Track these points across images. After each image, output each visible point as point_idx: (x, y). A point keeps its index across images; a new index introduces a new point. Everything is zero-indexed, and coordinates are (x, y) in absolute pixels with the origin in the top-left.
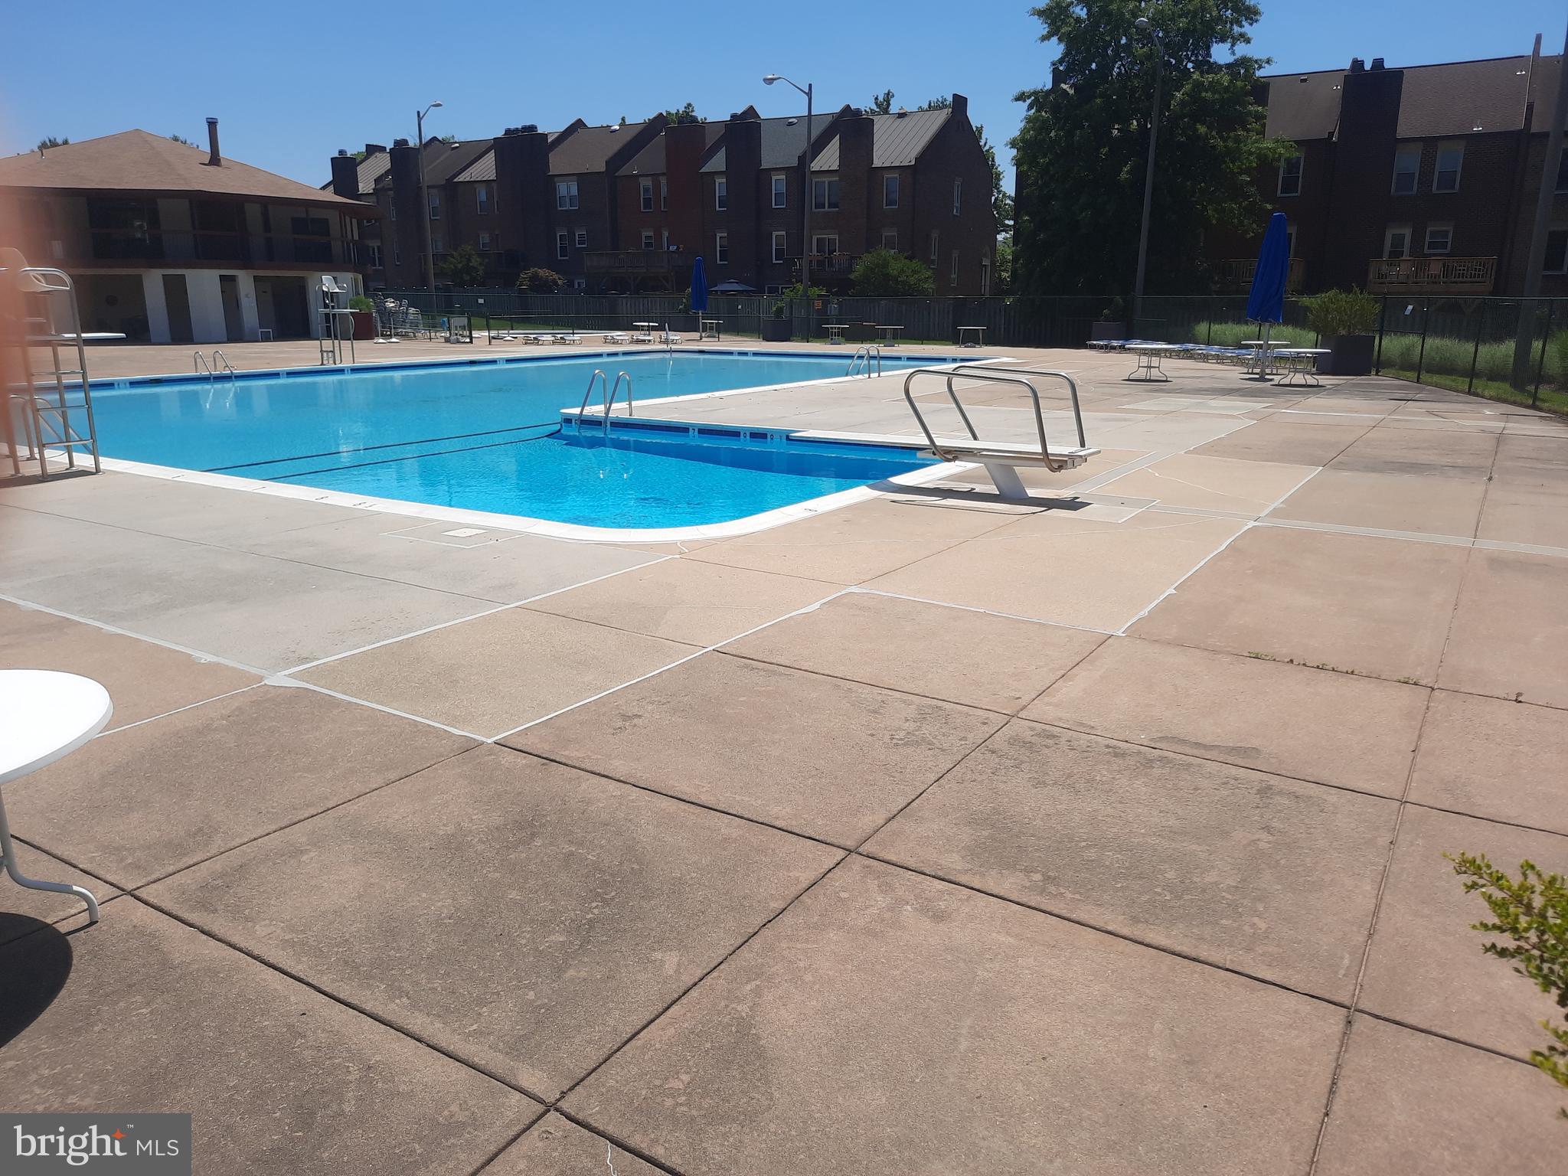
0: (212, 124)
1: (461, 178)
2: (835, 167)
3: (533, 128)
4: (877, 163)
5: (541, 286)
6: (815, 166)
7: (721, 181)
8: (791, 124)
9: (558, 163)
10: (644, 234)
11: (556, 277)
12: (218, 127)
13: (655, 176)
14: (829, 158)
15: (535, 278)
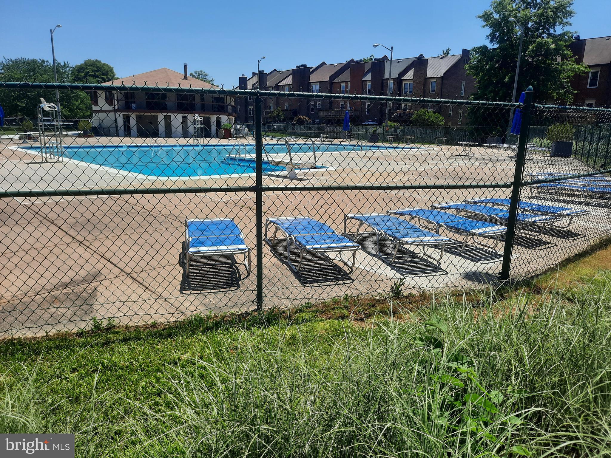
0: (185, 66)
1: (280, 84)
2: (412, 78)
3: (305, 65)
4: (428, 76)
5: (301, 122)
6: (404, 78)
7: (369, 83)
8: (399, 62)
9: (313, 78)
10: (341, 103)
11: (307, 119)
12: (187, 66)
13: (346, 82)
14: (410, 75)
15: (300, 119)
